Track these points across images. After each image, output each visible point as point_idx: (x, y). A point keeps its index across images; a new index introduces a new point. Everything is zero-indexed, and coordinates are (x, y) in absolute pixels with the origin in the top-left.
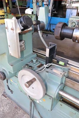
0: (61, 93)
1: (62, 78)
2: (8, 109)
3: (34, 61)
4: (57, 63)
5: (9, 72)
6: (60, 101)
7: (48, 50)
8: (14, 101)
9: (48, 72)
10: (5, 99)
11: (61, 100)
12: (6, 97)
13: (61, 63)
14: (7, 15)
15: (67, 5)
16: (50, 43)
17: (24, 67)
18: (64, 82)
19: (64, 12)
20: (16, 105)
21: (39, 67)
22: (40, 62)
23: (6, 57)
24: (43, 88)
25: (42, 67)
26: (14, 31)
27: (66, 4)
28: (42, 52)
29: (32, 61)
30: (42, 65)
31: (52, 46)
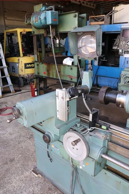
0: (104, 156)
1: (104, 141)
2: (39, 189)
3: (78, 125)
4: (100, 127)
5: (55, 135)
6: (104, 168)
7: (91, 115)
8: (48, 179)
9: (91, 136)
10: (36, 177)
11: (106, 167)
12: (37, 174)
13: (103, 127)
14: (38, 65)
15: (120, 51)
16: (93, 109)
17: (69, 131)
18: (106, 146)
19: (117, 59)
20: (51, 185)
21: (83, 131)
22: (83, 127)
23: (54, 120)
24: (87, 148)
25: (86, 131)
26: (64, 99)
27: (118, 48)
28: (85, 117)
29: (76, 125)
30: (86, 129)
31: (95, 112)
